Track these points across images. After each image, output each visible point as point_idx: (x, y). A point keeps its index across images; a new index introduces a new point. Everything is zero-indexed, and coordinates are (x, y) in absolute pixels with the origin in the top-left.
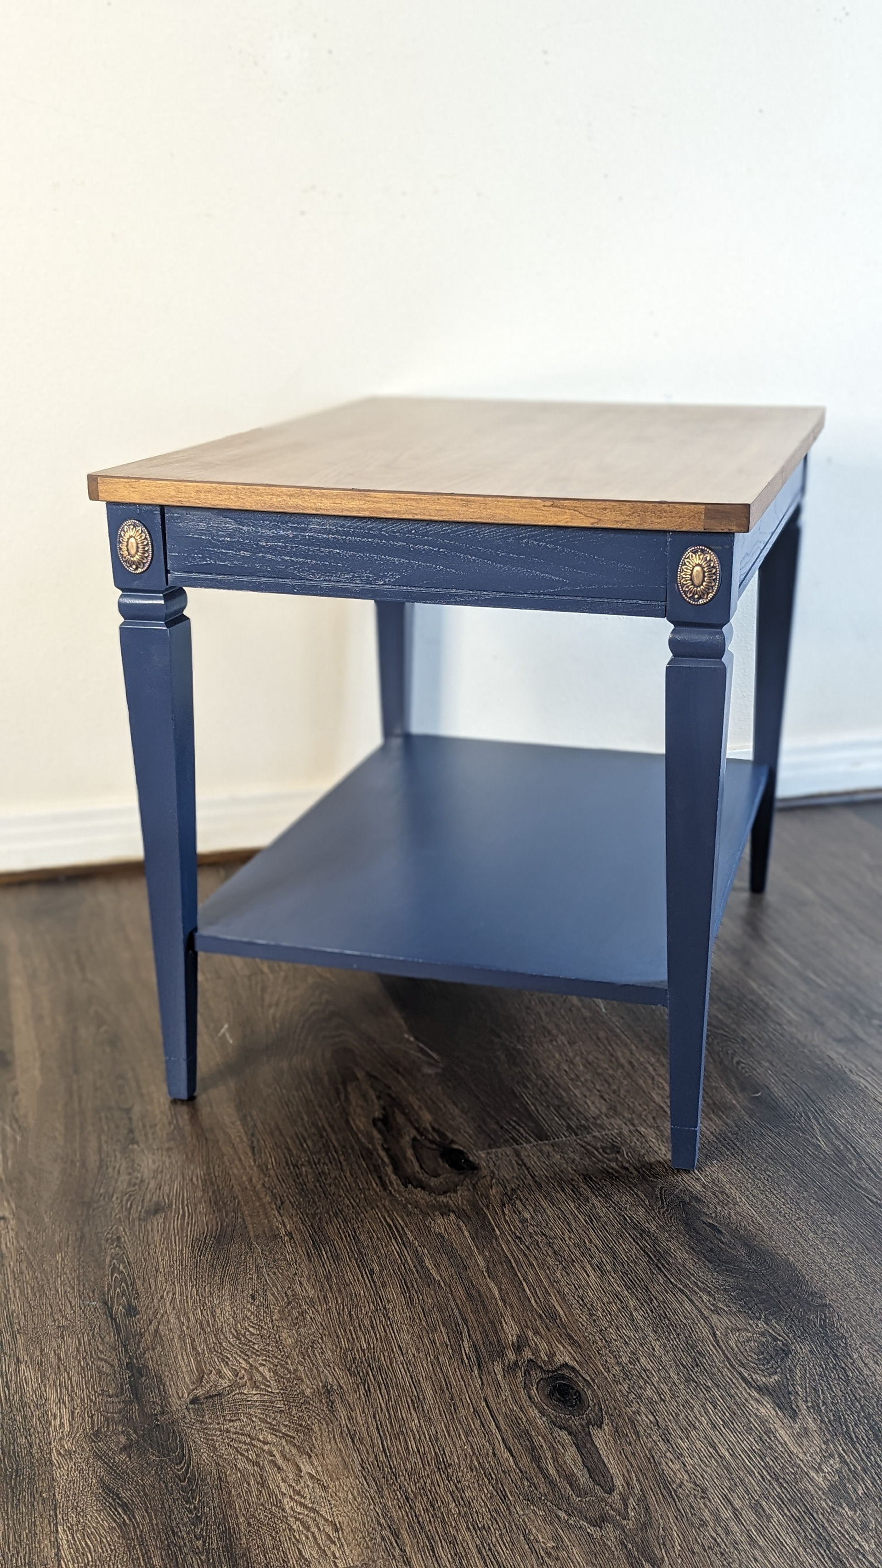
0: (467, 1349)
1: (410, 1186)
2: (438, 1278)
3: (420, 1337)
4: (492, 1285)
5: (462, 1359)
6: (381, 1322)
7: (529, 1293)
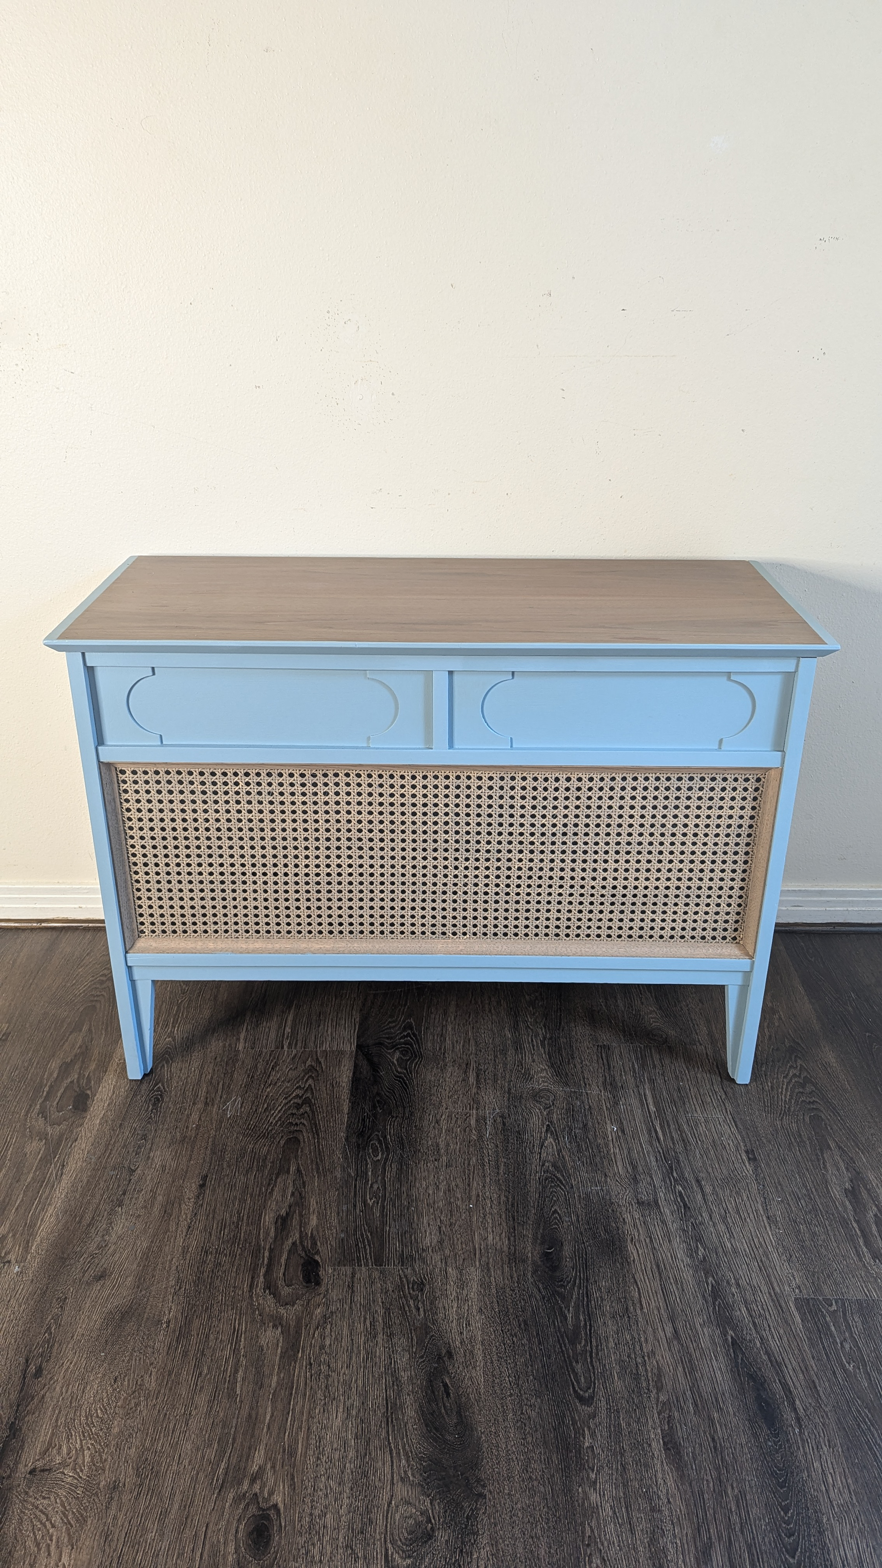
0: (221, 1470)
1: (267, 1291)
2: (238, 1392)
3: (198, 1449)
4: (269, 1409)
5: (213, 1479)
6: (181, 1426)
7: (289, 1424)
